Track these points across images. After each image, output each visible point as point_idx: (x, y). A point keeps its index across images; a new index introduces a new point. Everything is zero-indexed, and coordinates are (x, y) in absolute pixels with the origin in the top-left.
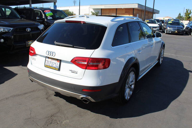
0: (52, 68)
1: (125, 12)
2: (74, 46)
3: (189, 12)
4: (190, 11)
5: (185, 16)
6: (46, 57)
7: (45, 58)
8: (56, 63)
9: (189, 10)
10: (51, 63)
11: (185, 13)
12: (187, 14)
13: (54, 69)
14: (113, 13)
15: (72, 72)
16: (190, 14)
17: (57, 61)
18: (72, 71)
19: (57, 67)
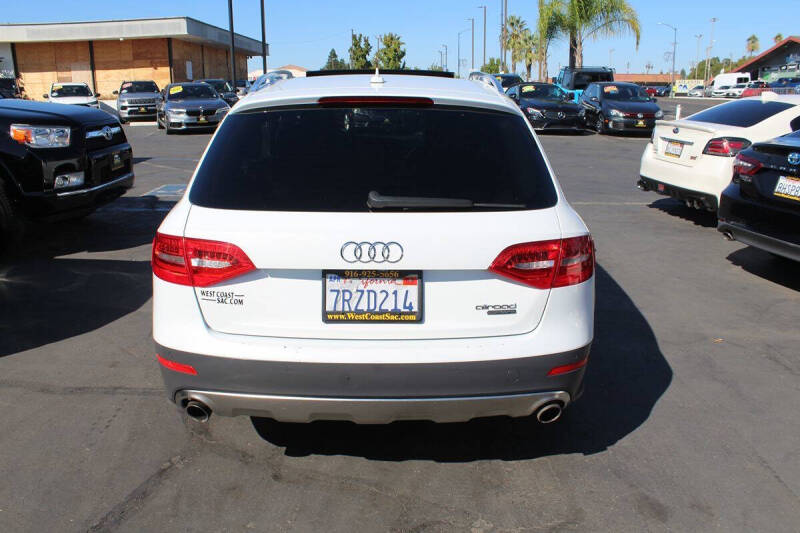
0: (377, 317)
1: (133, 54)
2: (476, 205)
3: (362, 45)
4: (366, 41)
5: (352, 58)
6: (325, 274)
7: (319, 283)
8: (395, 293)
9: (363, 39)
10: (366, 294)
11: (351, 49)
12: (359, 54)
13: (393, 318)
14: (76, 61)
15: (490, 313)
16: (367, 52)
17: (400, 281)
18: (491, 309)
19: (411, 307)
